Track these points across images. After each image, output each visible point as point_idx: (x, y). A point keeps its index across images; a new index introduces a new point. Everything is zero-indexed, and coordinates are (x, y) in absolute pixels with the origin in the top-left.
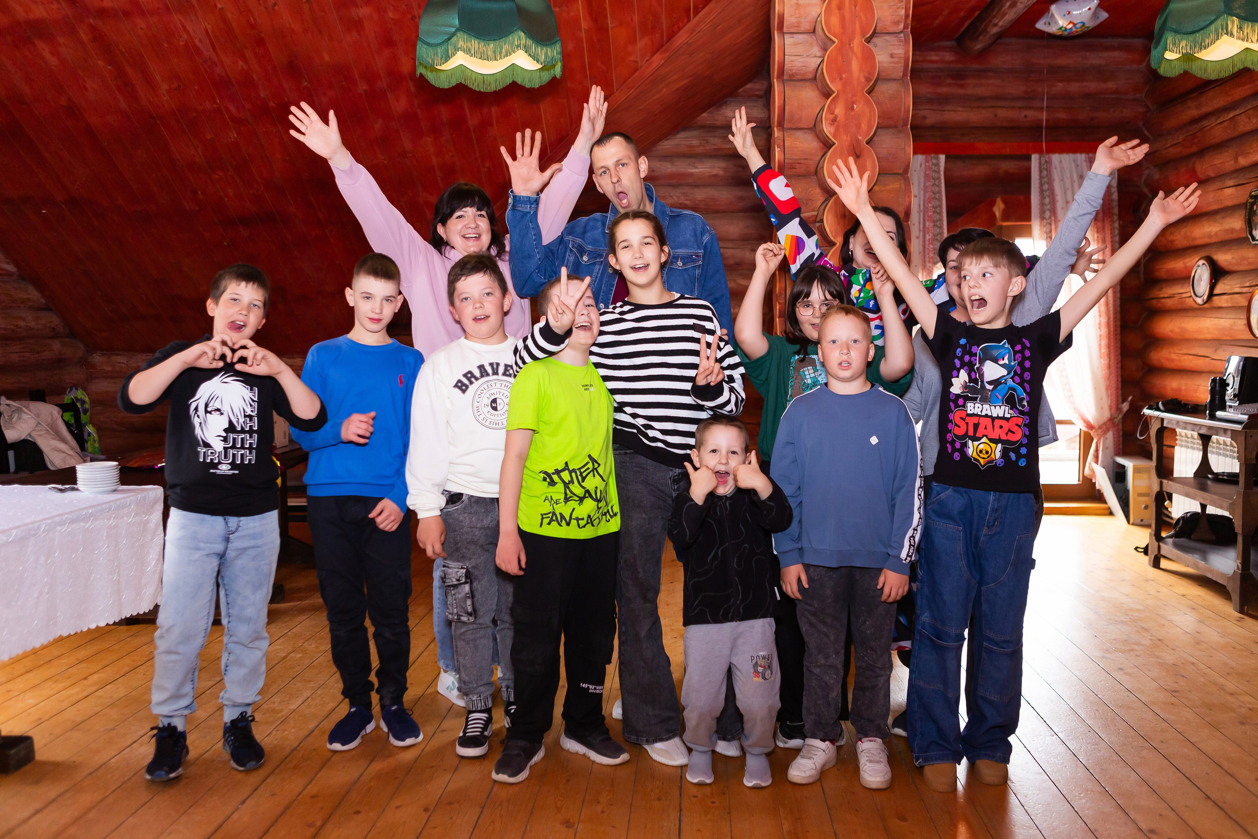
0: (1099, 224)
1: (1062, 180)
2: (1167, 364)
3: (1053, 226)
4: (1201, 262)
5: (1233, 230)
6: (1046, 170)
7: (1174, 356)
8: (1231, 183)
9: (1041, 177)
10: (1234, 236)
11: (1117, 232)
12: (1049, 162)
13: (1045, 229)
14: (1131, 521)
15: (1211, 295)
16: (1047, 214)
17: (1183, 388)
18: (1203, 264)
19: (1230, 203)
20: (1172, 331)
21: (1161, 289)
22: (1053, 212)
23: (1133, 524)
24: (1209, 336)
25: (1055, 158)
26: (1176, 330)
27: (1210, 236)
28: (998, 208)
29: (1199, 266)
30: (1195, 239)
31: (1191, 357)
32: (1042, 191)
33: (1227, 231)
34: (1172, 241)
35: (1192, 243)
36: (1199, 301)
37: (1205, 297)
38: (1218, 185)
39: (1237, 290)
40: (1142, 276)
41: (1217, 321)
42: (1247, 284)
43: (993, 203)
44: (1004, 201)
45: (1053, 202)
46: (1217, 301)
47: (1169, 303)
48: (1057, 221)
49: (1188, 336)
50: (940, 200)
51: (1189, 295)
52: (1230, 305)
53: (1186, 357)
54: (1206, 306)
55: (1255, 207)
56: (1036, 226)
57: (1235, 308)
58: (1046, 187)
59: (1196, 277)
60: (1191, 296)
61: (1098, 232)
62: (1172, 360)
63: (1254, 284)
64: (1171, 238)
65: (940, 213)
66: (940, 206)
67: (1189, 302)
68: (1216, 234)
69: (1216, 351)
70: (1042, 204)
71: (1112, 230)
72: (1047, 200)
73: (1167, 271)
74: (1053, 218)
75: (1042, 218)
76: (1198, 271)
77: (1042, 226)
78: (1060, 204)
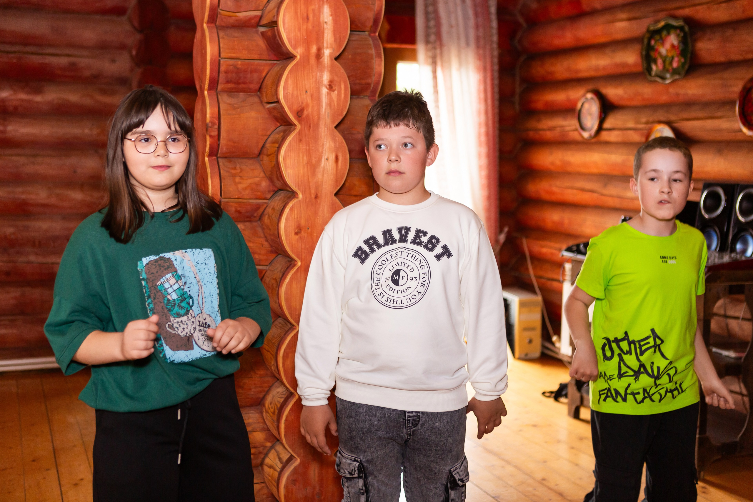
0: (481, 52)
2: (546, 196)
3: (438, 51)
4: (589, 96)
5: (624, 65)
7: (555, 189)
8: (624, 15)
10: (626, 70)
11: (496, 60)
13: (430, 54)
14: (517, 354)
15: (600, 128)
16: (432, 38)
17: (566, 221)
18: (592, 99)
19: (620, 36)
20: (552, 164)
21: (539, 120)
22: (438, 36)
23: (520, 359)
24: (595, 171)
26: (558, 163)
27: (597, 69)
28: (383, 29)
29: (587, 99)
30: (577, 71)
31: (575, 191)
32: (427, 13)
33: (617, 65)
34: (552, 73)
35: (574, 76)
36: (586, 135)
37: (593, 132)
38: (607, 17)
39: (631, 125)
40: (517, 107)
41: (606, 156)
42: (644, 120)
45: (438, 25)
46: (605, 136)
47: (549, 135)
48: (441, 45)
49: (569, 169)
51: (573, 128)
52: (620, 139)
53: (570, 191)
54: (593, 140)
55: (653, 42)
56: (421, 49)
57: (626, 144)
58: (430, 9)
59: (584, 111)
60: (576, 130)
61: (480, 59)
62: (553, 193)
63: (651, 119)
64: (552, 69)
67: (575, 136)
68: (605, 68)
69: (605, 185)
70: (427, 27)
71: (492, 57)
72: (432, 23)
73: (547, 103)
74: (438, 43)
75: (427, 42)
76: (586, 106)
77: (427, 50)
78: (445, 28)
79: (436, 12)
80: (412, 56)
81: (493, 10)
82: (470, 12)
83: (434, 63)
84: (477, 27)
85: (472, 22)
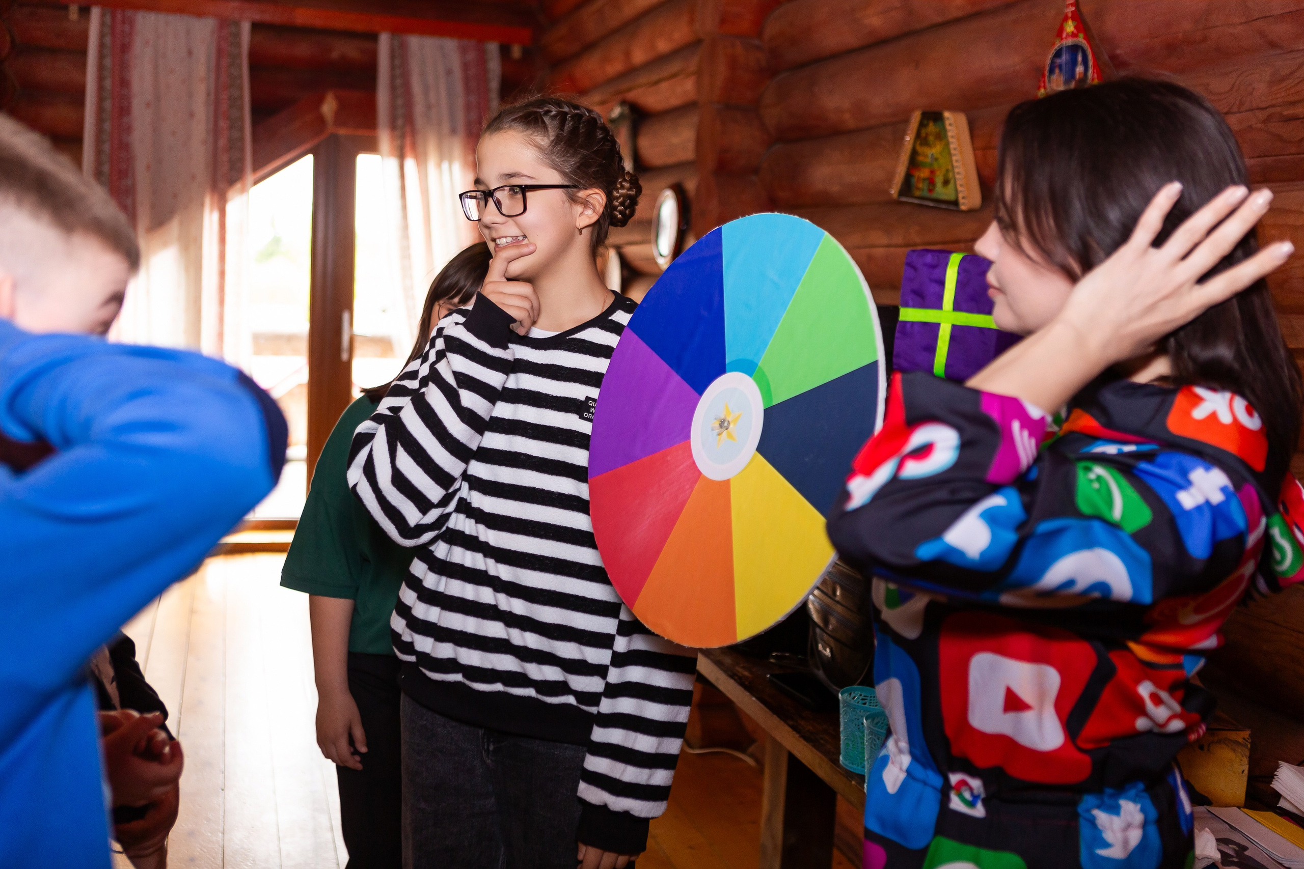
1: (423, 74)
3: (408, 141)
6: (400, 56)
9: (393, 68)
12: (403, 46)
13: (396, 144)
16: (400, 122)
22: (409, 119)
25: (414, 42)
28: (329, 107)
32: (393, 88)
43: (321, 100)
44: (340, 100)
45: (409, 105)
48: (413, 133)
50: (241, 88)
56: (385, 139)
65: (241, 108)
66: (241, 97)
70: (393, 107)
72: (400, 102)
75: (393, 127)
77: (393, 138)
78: (419, 108)
79: (407, 86)
80: (371, 147)
81: (494, 84)
82: (459, 87)
83: (401, 157)
84: (468, 107)
85: (460, 103)
